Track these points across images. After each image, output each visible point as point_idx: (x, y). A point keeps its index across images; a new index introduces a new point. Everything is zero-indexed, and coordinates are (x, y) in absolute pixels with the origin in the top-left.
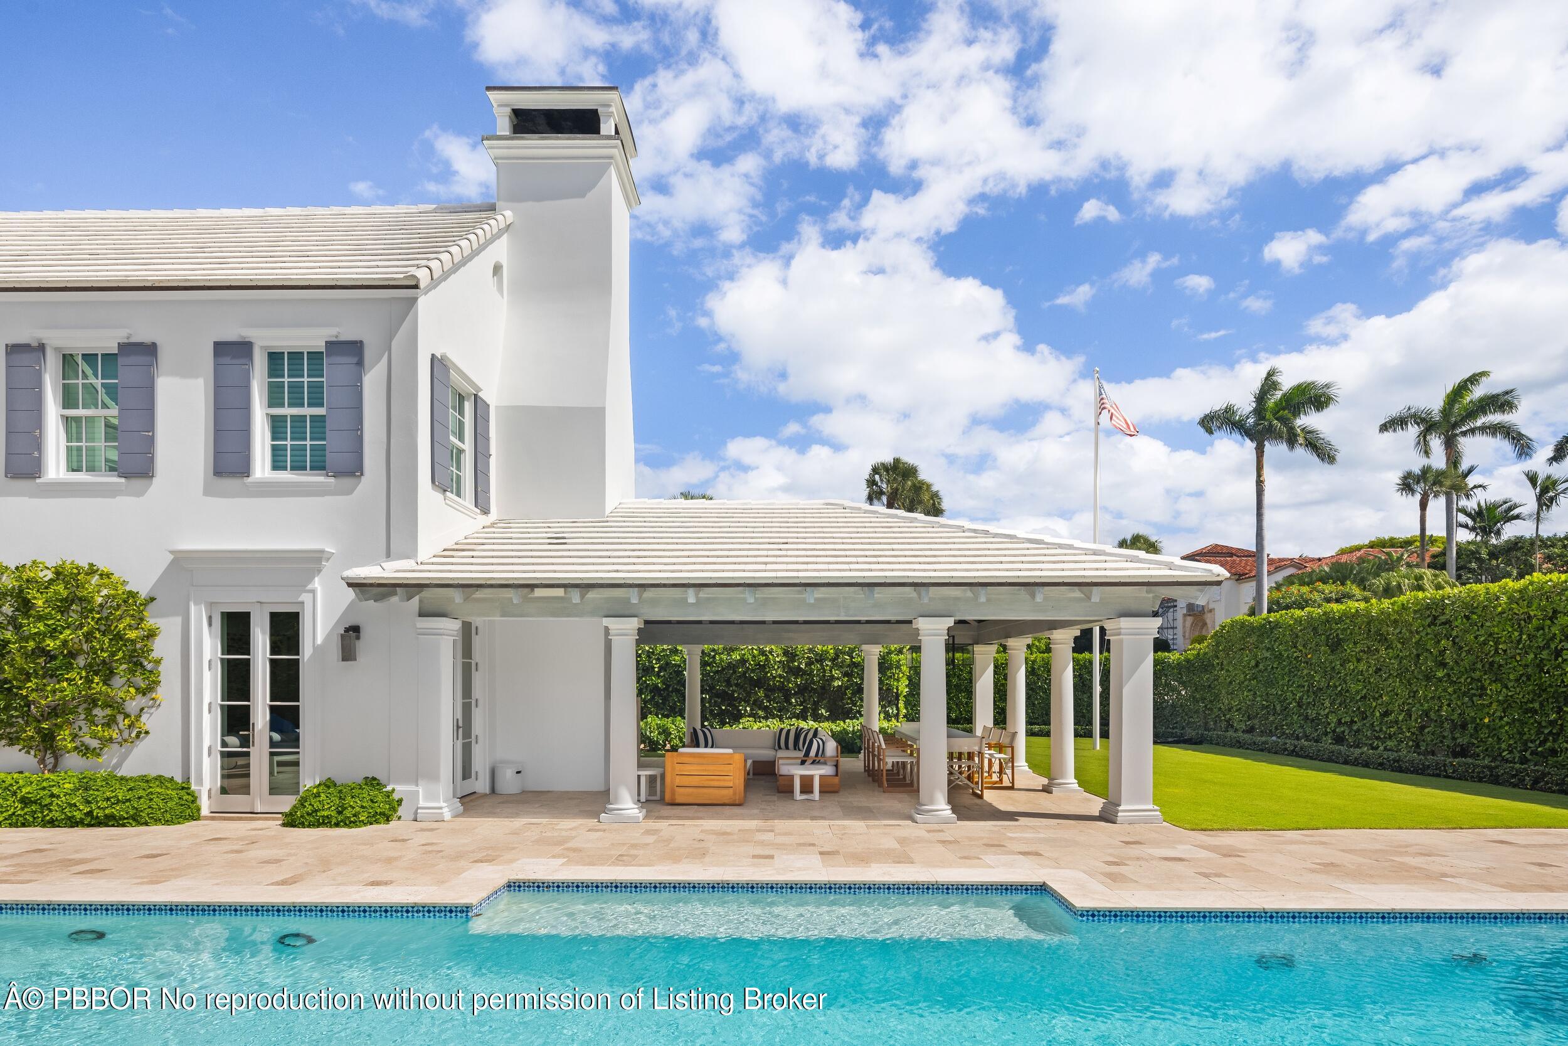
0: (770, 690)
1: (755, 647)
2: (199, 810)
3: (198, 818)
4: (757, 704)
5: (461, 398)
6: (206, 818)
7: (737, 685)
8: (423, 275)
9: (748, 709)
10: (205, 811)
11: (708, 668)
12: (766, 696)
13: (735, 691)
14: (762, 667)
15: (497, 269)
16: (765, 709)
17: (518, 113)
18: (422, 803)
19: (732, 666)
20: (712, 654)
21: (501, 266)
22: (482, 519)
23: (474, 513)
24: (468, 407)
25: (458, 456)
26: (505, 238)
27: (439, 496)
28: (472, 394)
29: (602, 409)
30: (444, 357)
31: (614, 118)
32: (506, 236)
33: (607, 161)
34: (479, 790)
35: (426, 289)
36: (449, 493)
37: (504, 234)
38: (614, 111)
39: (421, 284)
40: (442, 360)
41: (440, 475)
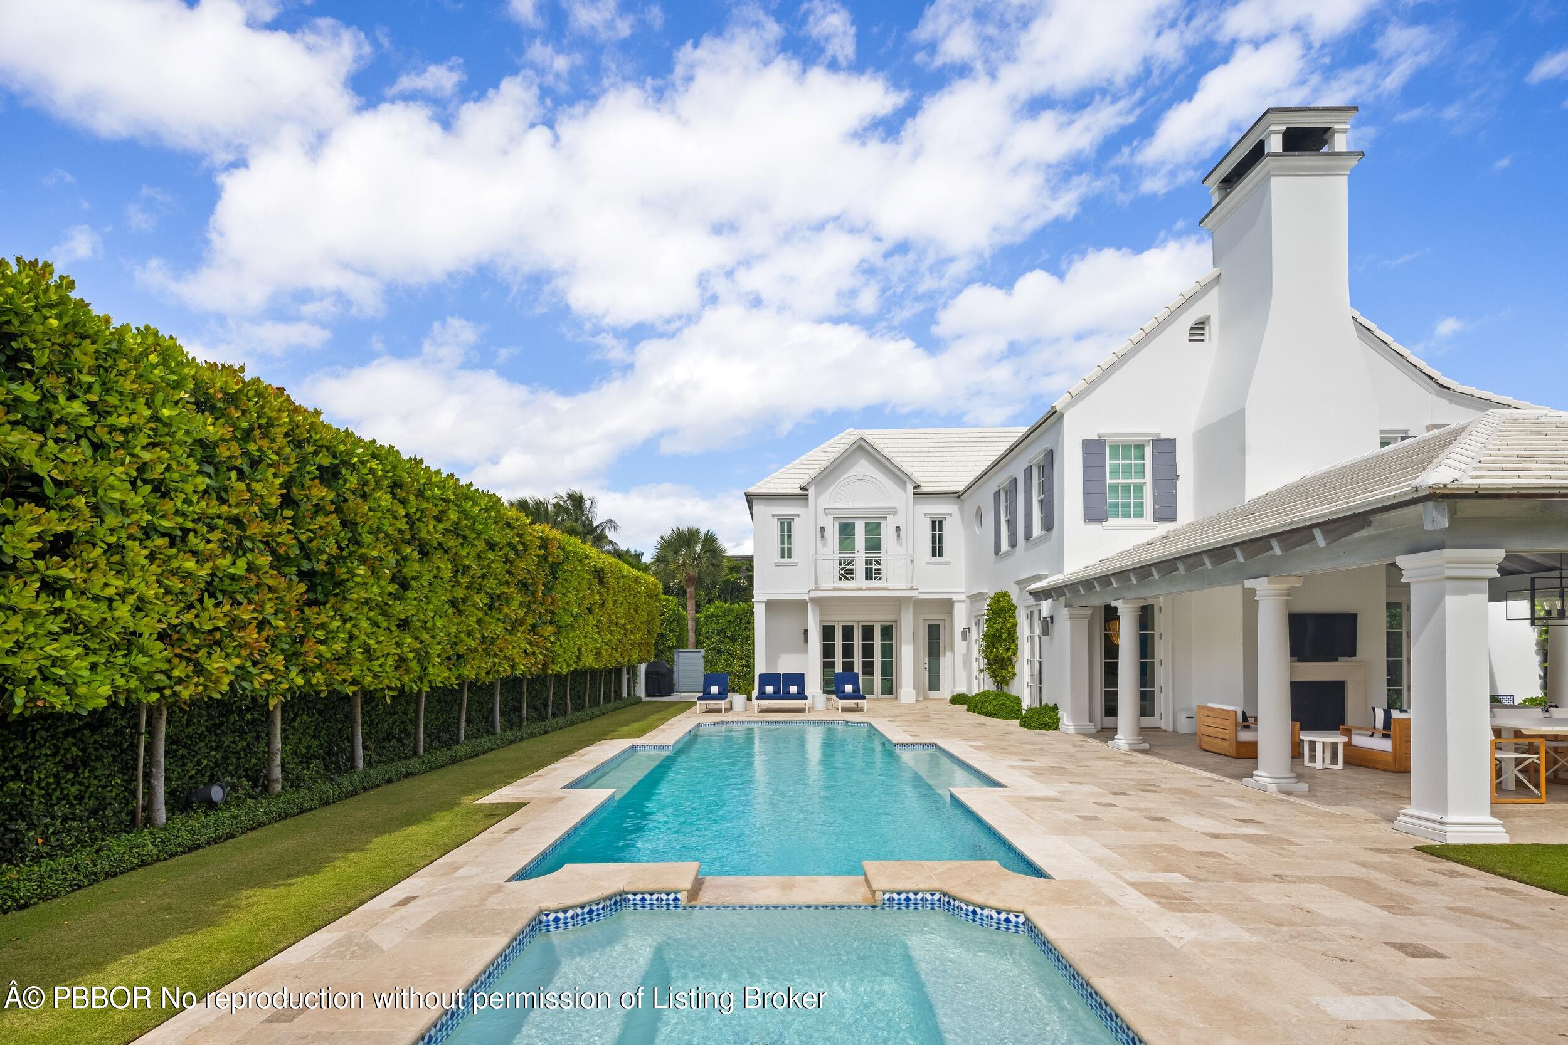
8: (1061, 402)
15: (1198, 326)
17: (1224, 180)
18: (1067, 722)
21: (1208, 318)
22: (1164, 528)
23: (1153, 525)
24: (1148, 451)
25: (1140, 488)
26: (1215, 291)
27: (1095, 527)
28: (1149, 441)
29: (1243, 410)
30: (1099, 436)
31: (1276, 132)
32: (1216, 288)
33: (1268, 177)
34: (1163, 726)
35: (1069, 405)
36: (1111, 521)
37: (1212, 288)
38: (1272, 128)
39: (1058, 408)
40: (1097, 438)
41: (1095, 513)
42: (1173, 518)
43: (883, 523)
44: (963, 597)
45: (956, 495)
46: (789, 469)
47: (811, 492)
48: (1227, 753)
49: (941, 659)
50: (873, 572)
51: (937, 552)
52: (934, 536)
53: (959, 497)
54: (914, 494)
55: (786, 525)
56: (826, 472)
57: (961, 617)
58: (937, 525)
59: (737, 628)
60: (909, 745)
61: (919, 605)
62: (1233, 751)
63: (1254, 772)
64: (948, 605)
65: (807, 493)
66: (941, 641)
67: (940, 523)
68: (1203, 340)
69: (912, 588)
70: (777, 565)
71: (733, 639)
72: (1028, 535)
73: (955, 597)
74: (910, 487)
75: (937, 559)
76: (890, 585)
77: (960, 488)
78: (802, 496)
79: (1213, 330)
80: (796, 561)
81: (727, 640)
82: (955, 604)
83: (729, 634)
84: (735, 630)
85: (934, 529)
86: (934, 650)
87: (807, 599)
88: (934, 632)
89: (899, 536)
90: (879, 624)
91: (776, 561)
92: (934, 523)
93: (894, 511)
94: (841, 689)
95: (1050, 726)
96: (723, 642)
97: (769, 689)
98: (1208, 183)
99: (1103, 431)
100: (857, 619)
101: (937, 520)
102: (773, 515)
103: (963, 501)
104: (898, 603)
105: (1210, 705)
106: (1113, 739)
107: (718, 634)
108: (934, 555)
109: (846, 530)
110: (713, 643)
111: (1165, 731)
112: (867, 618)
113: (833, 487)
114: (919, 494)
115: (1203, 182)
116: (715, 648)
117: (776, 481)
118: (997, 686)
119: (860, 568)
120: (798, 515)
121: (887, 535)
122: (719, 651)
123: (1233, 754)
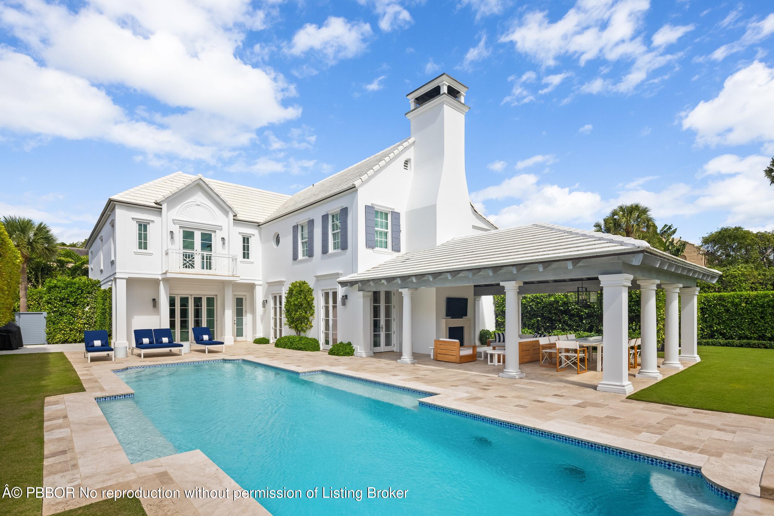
0: (572, 316)
1: (563, 294)
2: (320, 348)
3: (319, 351)
4: (565, 322)
5: (386, 214)
6: (322, 351)
7: (554, 313)
8: (357, 183)
9: (560, 325)
10: (321, 349)
11: (539, 305)
12: (569, 318)
13: (554, 316)
14: (565, 304)
15: (406, 163)
16: (569, 326)
17: (417, 99)
18: (359, 351)
19: (551, 304)
20: (542, 298)
21: (410, 160)
22: (397, 254)
23: (391, 253)
24: (389, 216)
25: (386, 234)
26: (412, 148)
27: (370, 251)
28: (390, 212)
29: (436, 205)
30: (372, 204)
31: (446, 85)
32: (413, 147)
33: (442, 104)
34: (395, 350)
35: (361, 185)
36: (377, 249)
37: (411, 147)
38: (445, 82)
39: (356, 186)
40: (371, 205)
41: (371, 244)
42: (399, 251)
43: (213, 235)
44: (261, 283)
45: (257, 224)
46: (142, 188)
47: (164, 207)
48: (454, 361)
49: (244, 318)
50: (208, 264)
51: (246, 255)
52: (244, 246)
53: (259, 226)
54: (234, 220)
55: (143, 227)
56: (175, 196)
57: (260, 295)
58: (246, 240)
59: (79, 297)
60: (308, 372)
61: (235, 285)
62: (458, 360)
63: (504, 370)
64: (251, 287)
65: (161, 207)
66: (244, 308)
67: (248, 239)
68: (407, 169)
69: (233, 276)
70: (136, 253)
71: (75, 304)
72: (325, 250)
73: (256, 283)
74: (231, 215)
75: (246, 260)
76: (218, 273)
77: (261, 220)
78: (157, 208)
79: (412, 164)
80: (151, 252)
81: (68, 305)
82: (257, 287)
83: (72, 300)
84: (77, 298)
85: (244, 242)
86: (239, 313)
87: (160, 278)
88: (239, 302)
89: (224, 244)
90: (206, 297)
91: (135, 251)
92: (244, 238)
93: (220, 228)
94: (200, 338)
95: (349, 354)
96: (65, 306)
97: (146, 341)
98: (409, 97)
99: (374, 202)
100: (191, 293)
101: (246, 237)
102: (133, 219)
103: (261, 228)
104: (223, 284)
105: (441, 339)
106: (400, 359)
107: (61, 300)
108: (244, 257)
109: (188, 235)
110: (55, 307)
111: (396, 352)
112: (197, 293)
113: (180, 206)
114: (237, 221)
115: (407, 96)
116: (58, 311)
117: (133, 194)
118: (297, 333)
119: (198, 260)
120: (153, 221)
121: (216, 242)
122: (62, 314)
123: (459, 362)
